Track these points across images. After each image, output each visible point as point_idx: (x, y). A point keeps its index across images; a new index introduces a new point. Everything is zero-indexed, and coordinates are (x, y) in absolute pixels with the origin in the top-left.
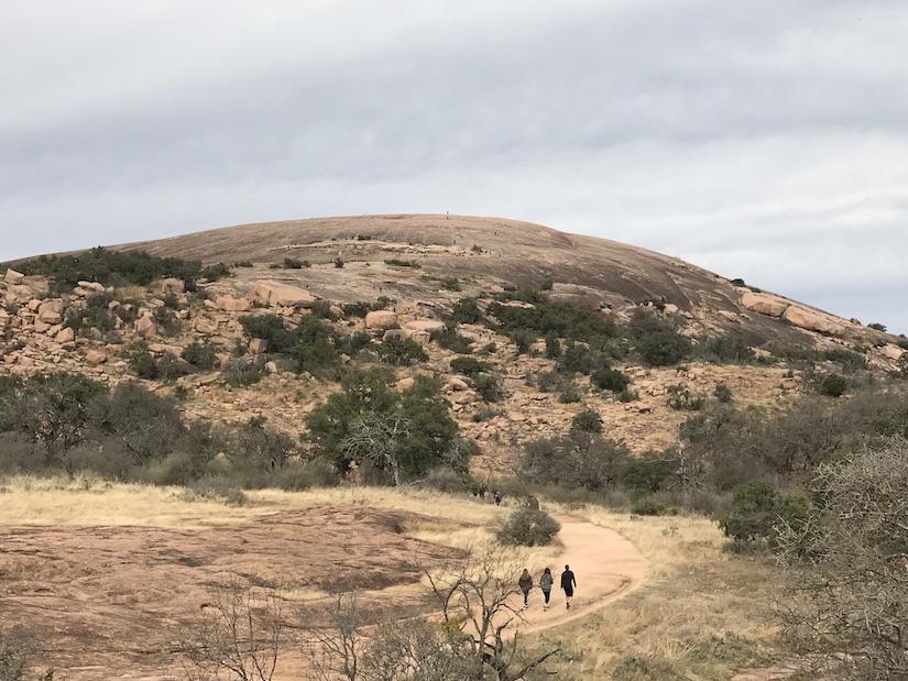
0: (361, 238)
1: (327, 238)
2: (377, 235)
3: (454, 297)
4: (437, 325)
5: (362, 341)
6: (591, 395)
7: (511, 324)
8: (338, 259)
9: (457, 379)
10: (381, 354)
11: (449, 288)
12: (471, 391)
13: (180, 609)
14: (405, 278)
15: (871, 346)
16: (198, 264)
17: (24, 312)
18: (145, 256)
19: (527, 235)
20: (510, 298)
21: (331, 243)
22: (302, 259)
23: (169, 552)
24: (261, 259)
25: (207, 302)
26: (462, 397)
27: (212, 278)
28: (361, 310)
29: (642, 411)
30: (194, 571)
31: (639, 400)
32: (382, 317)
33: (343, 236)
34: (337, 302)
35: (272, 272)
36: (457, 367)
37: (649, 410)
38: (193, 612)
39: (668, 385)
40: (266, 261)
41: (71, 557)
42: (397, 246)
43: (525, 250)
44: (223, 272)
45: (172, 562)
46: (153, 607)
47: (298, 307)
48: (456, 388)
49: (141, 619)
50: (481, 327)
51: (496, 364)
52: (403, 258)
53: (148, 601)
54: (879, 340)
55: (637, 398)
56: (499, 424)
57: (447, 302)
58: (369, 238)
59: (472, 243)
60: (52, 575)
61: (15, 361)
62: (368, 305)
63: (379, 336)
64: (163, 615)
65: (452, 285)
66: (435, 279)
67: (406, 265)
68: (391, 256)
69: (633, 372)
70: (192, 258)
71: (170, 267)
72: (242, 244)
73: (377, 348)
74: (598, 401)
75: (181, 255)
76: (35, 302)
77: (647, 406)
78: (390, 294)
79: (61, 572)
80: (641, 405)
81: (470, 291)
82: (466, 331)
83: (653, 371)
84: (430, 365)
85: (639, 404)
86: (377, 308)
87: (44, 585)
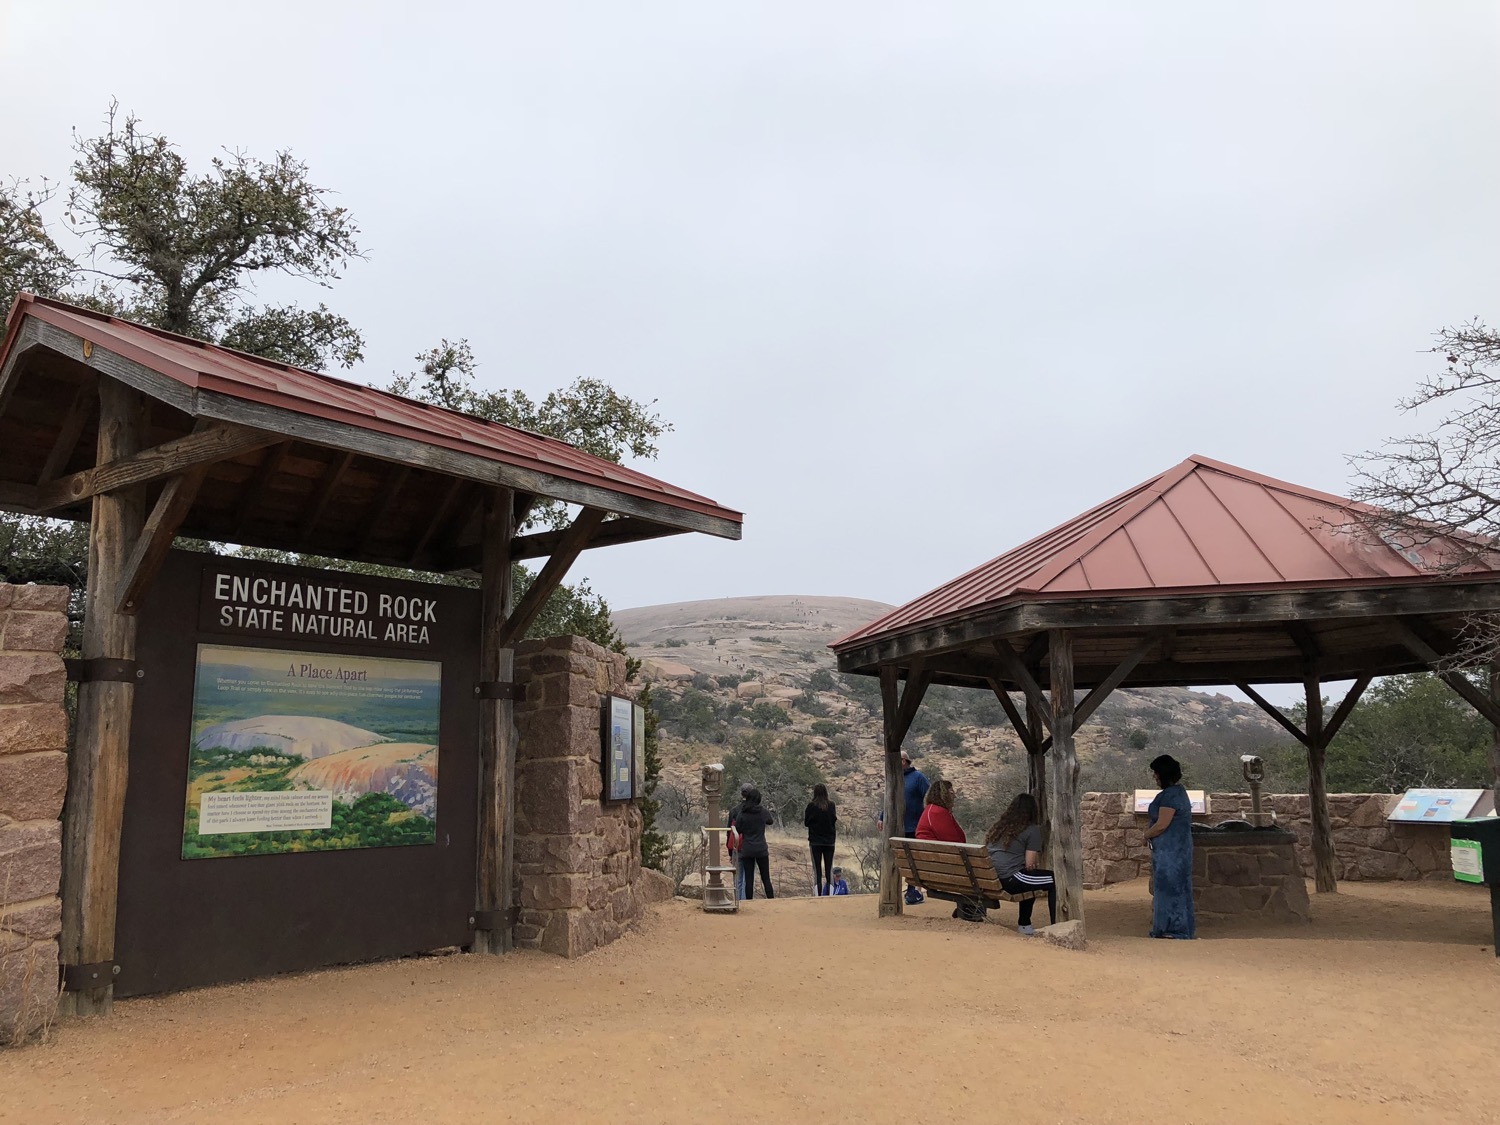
0: (728, 619)
1: (700, 619)
2: (742, 615)
3: (811, 668)
4: (798, 692)
5: (735, 709)
6: (932, 751)
7: (860, 690)
8: (711, 638)
9: (818, 740)
10: (752, 720)
11: (806, 661)
12: (829, 750)
14: (768, 652)
15: (1176, 702)
21: (704, 623)
22: (680, 639)
24: (647, 639)
26: (821, 755)
28: (731, 682)
29: (976, 765)
31: (973, 755)
32: (751, 687)
33: (713, 617)
34: (713, 675)
35: (657, 650)
36: (817, 729)
37: (982, 763)
39: (998, 741)
40: (649, 640)
42: (760, 624)
47: (680, 681)
48: (818, 748)
50: (835, 694)
51: (850, 726)
52: (764, 634)
54: (1183, 698)
55: (969, 752)
56: (856, 778)
57: (805, 672)
58: (735, 618)
59: (824, 620)
62: (739, 677)
63: (750, 704)
65: (808, 658)
66: (793, 653)
67: (769, 640)
68: (755, 634)
69: (968, 731)
72: (630, 626)
73: (747, 714)
74: (938, 757)
77: (980, 760)
78: (757, 667)
80: (975, 760)
81: (824, 663)
82: (823, 698)
83: (985, 730)
84: (793, 727)
86: (746, 679)
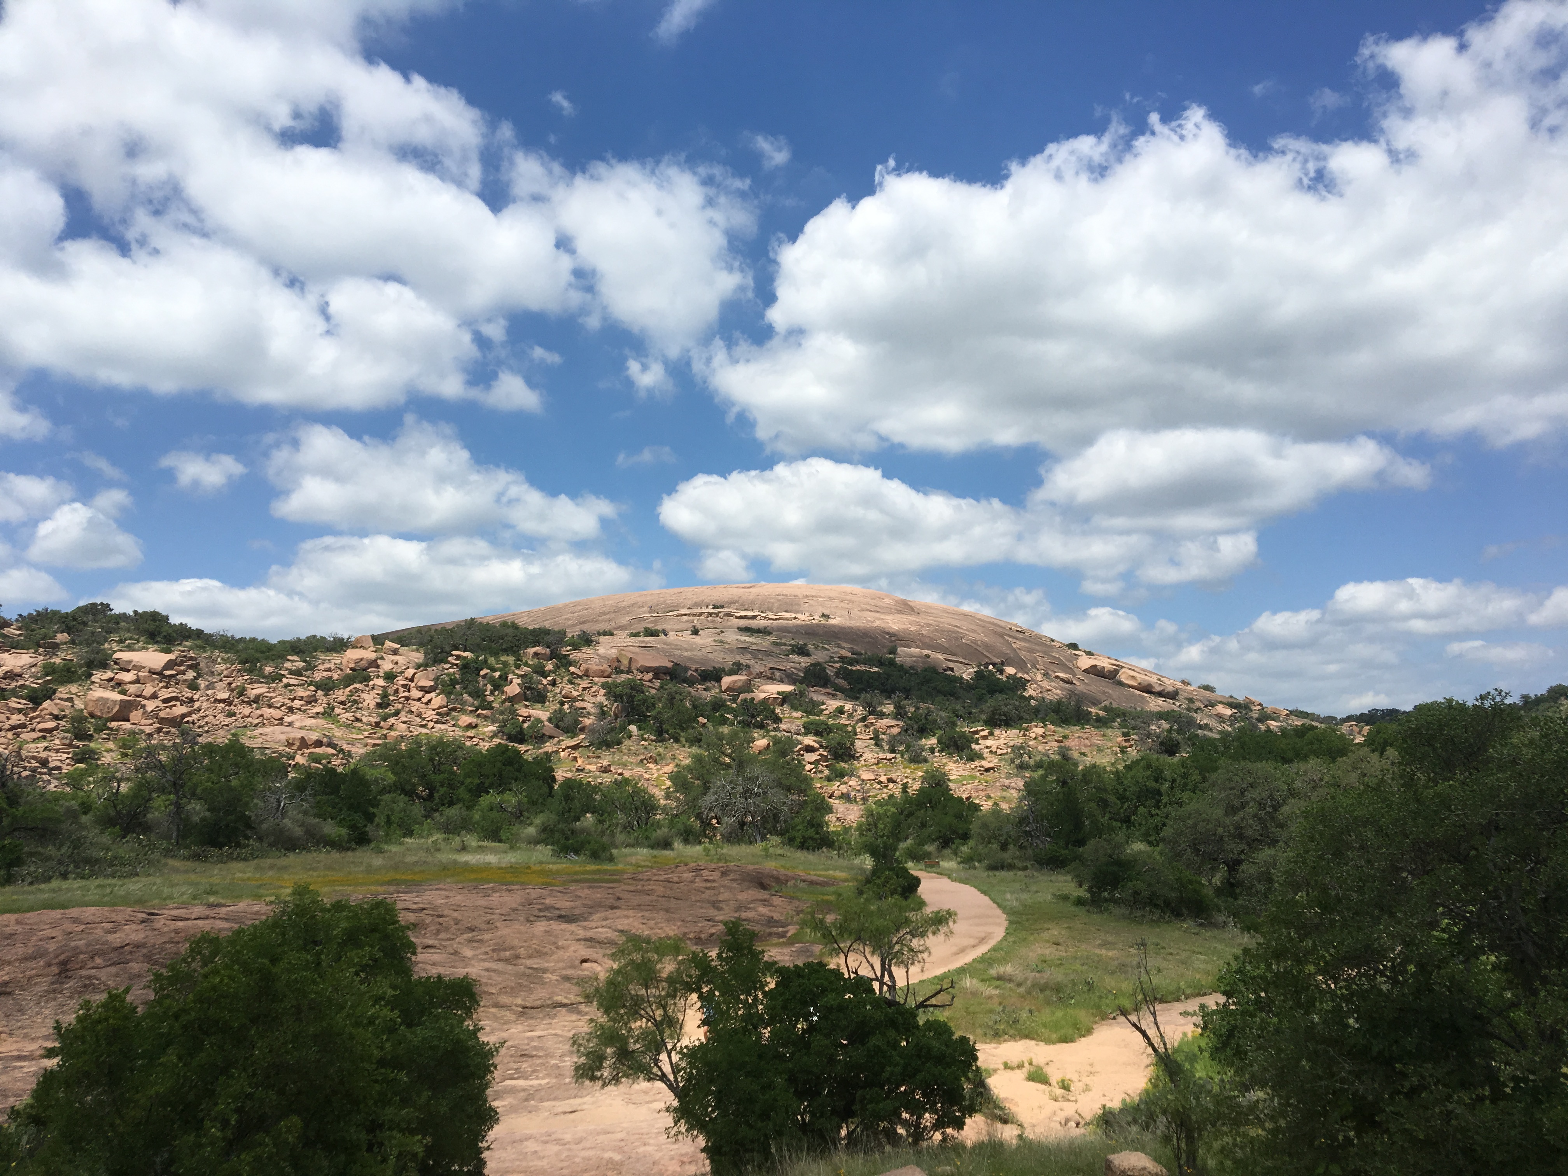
0: (715, 607)
1: (683, 607)
2: (732, 603)
3: (805, 661)
4: (788, 688)
5: (718, 705)
6: (937, 754)
7: (860, 686)
8: (694, 627)
9: (809, 740)
10: (735, 717)
11: (799, 654)
12: (821, 751)
13: (561, 965)
14: (757, 644)
15: (1202, 706)
16: (563, 633)
17: (400, 681)
18: (515, 626)
19: (872, 602)
20: (857, 662)
21: (688, 612)
22: (659, 628)
23: (548, 908)
24: (622, 628)
25: (572, 669)
26: (812, 757)
27: (576, 647)
28: (713, 675)
29: (988, 770)
30: (572, 927)
31: (984, 759)
32: (736, 681)
33: (697, 605)
34: (694, 667)
35: (633, 639)
36: (808, 729)
37: (992, 768)
38: (573, 967)
39: (1011, 744)
40: (626, 629)
41: (455, 914)
42: (750, 614)
43: (870, 616)
44: (586, 640)
45: (550, 919)
46: (535, 963)
47: (656, 673)
48: (809, 749)
49: (524, 974)
50: (830, 691)
51: (847, 725)
52: (753, 623)
53: (530, 957)
54: (1209, 701)
55: (980, 757)
56: (850, 783)
57: (797, 666)
58: (722, 607)
59: (821, 610)
60: (438, 932)
61: (391, 728)
62: (723, 670)
63: (734, 700)
64: (545, 971)
65: (802, 651)
66: (785, 645)
67: (758, 631)
68: (743, 623)
69: (976, 732)
70: (556, 629)
71: (539, 636)
72: (604, 614)
73: (731, 710)
74: (944, 761)
75: (547, 625)
76: (410, 672)
77: (991, 765)
78: (744, 660)
79: (447, 929)
80: (986, 764)
81: (819, 656)
82: (816, 695)
83: (997, 732)
84: (783, 726)
85: (984, 763)
86: (731, 673)
87: (430, 942)
